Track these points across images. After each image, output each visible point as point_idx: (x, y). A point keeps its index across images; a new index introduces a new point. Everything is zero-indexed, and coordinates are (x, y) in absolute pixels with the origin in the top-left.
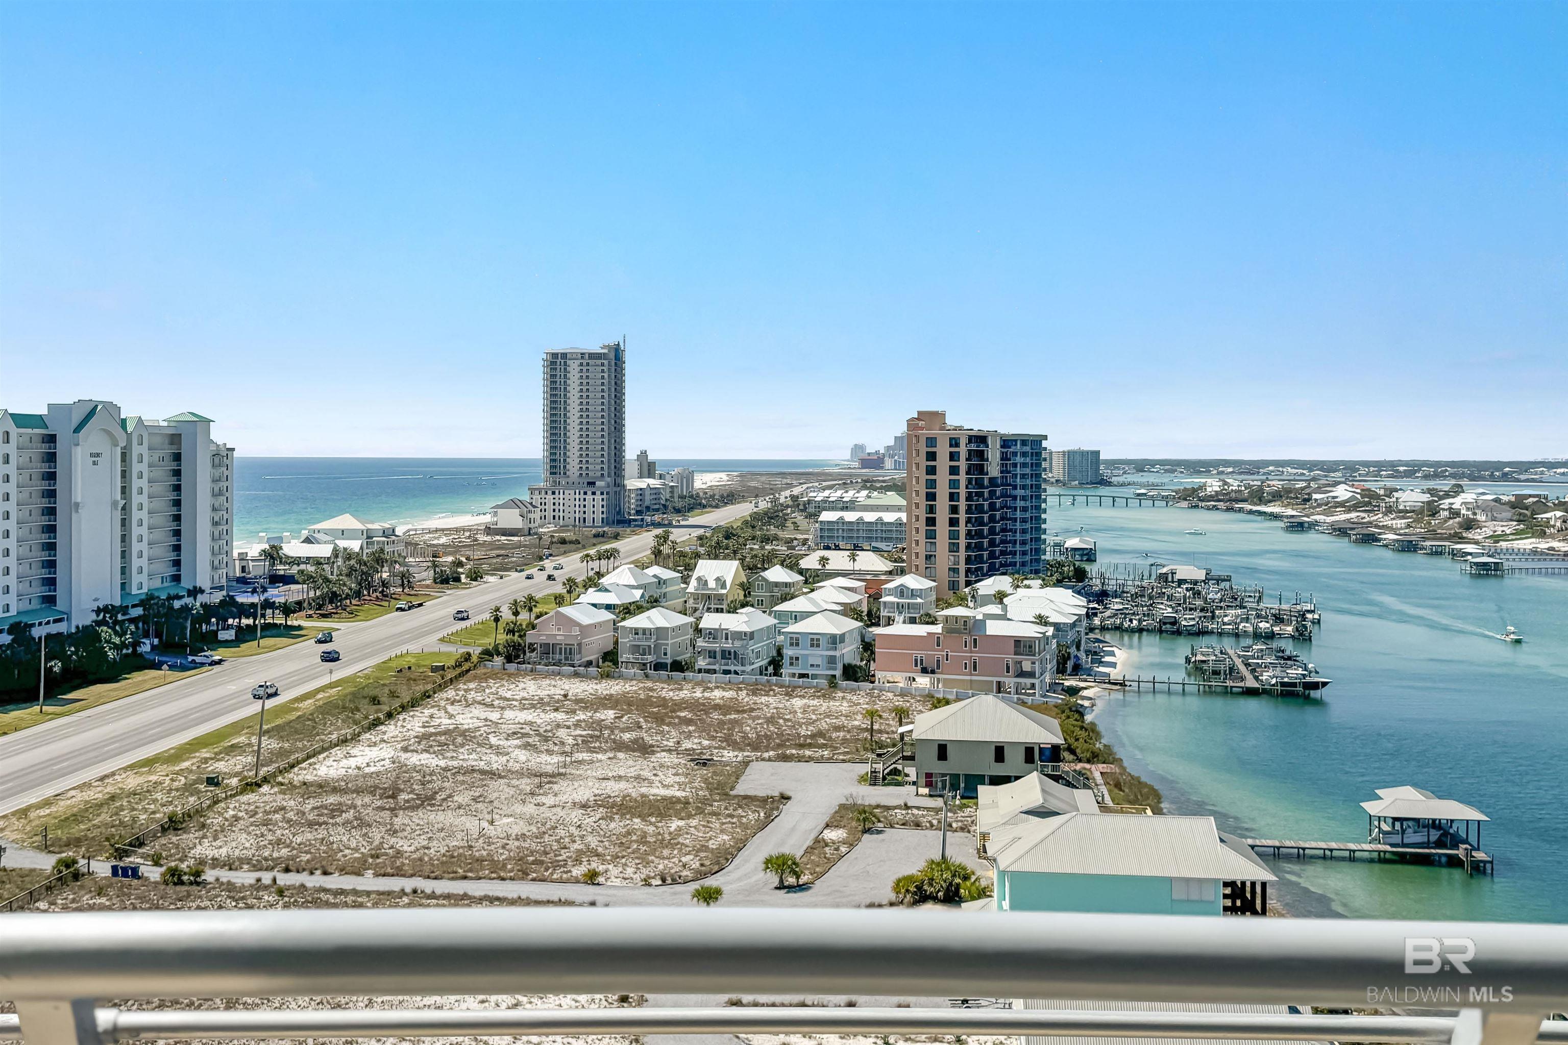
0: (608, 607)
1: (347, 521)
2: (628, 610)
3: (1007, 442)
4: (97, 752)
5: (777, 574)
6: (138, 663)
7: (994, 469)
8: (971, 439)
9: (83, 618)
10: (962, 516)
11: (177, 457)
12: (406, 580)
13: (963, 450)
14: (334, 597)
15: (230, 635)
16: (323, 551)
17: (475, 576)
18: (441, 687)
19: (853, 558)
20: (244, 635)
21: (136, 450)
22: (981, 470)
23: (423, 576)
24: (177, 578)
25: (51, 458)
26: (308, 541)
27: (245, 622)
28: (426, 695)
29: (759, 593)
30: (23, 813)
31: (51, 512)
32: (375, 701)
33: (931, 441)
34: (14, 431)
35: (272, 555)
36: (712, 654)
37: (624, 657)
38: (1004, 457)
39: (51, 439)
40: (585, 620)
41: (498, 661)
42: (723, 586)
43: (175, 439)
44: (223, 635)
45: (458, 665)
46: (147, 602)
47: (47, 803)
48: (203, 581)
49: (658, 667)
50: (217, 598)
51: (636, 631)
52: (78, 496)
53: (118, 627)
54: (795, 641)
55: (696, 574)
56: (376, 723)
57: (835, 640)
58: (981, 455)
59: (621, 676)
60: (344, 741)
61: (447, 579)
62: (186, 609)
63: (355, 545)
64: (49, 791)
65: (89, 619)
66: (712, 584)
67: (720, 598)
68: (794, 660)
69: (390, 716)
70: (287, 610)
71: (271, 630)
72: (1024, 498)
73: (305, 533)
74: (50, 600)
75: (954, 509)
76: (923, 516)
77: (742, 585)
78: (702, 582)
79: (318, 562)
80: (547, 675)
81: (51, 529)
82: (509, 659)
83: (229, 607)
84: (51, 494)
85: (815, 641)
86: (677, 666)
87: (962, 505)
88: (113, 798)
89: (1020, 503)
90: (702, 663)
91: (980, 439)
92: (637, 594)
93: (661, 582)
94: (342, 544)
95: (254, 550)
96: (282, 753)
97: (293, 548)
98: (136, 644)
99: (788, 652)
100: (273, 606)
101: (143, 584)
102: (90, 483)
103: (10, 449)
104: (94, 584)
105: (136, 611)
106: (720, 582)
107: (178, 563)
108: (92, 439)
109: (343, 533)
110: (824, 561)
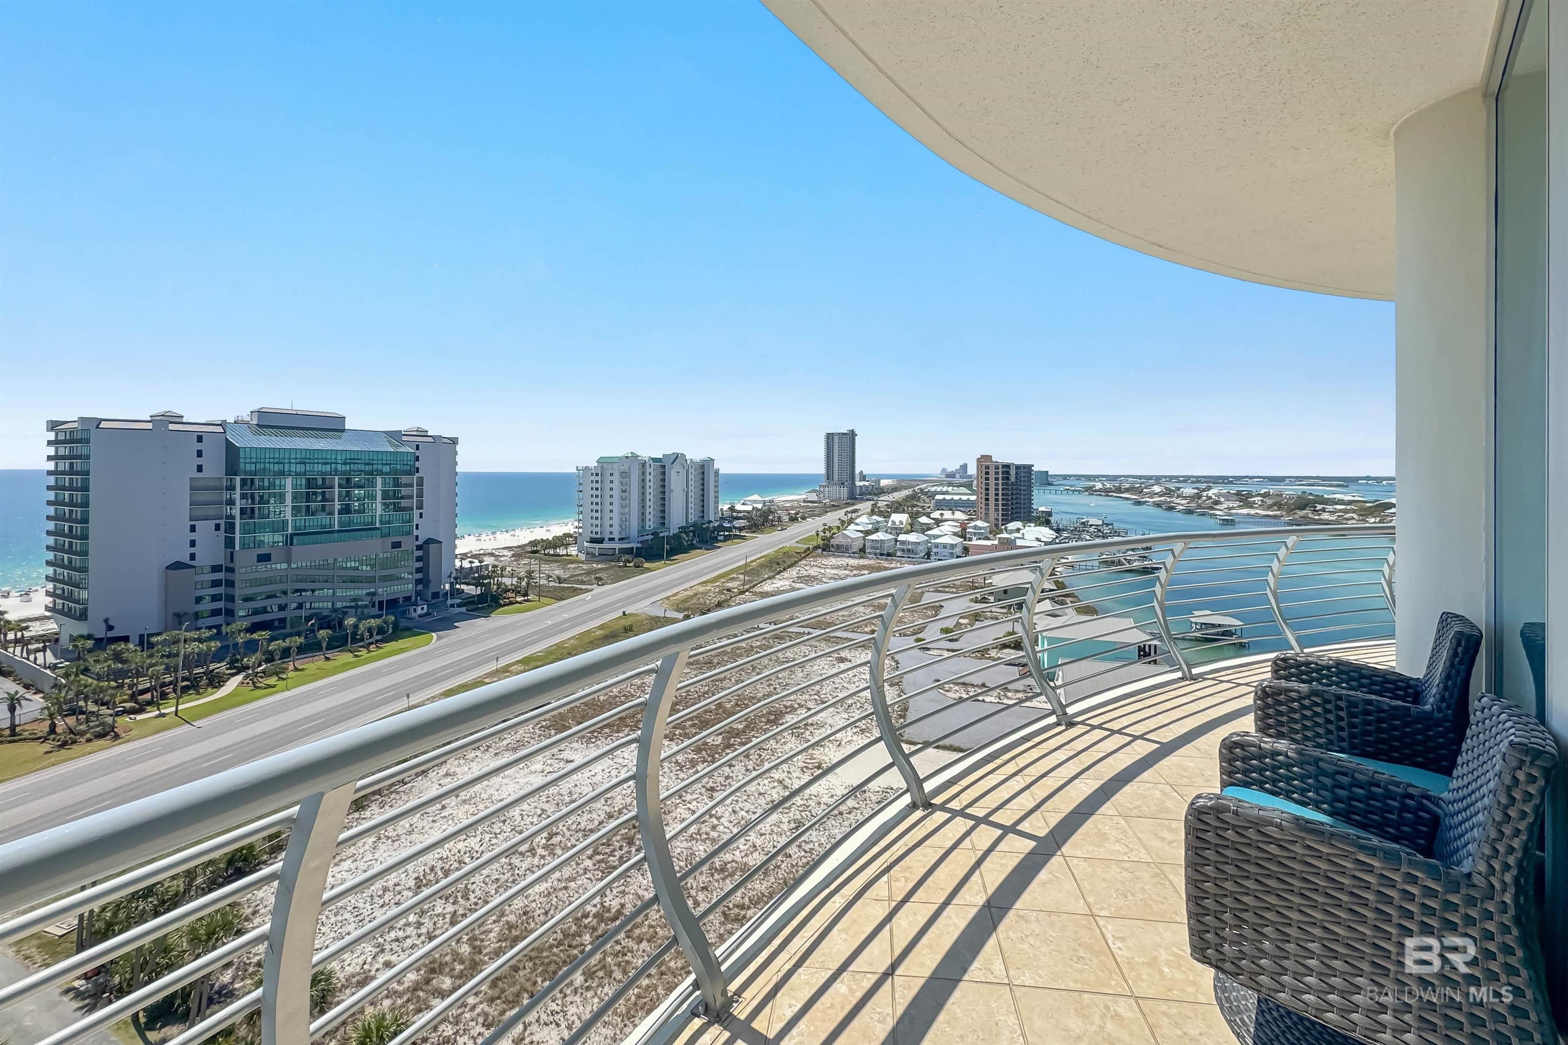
0: (861, 531)
1: (756, 497)
2: (867, 533)
3: (1018, 467)
4: (687, 578)
5: (923, 520)
6: (692, 547)
7: (1013, 478)
8: (1004, 466)
9: (674, 530)
10: (1000, 498)
11: (703, 473)
12: (780, 519)
13: (1000, 470)
14: (756, 525)
15: (722, 538)
16: (749, 508)
17: (804, 518)
18: (801, 560)
19: (953, 514)
20: (727, 538)
21: (690, 470)
22: (1008, 478)
23: (786, 518)
24: (703, 517)
25: (664, 473)
26: (743, 504)
27: (727, 533)
28: (796, 562)
29: (916, 527)
30: (667, 598)
31: (664, 493)
32: (778, 564)
33: (987, 467)
34: (652, 464)
35: (732, 509)
36: (903, 550)
37: (868, 551)
38: (1016, 473)
39: (664, 466)
40: (853, 536)
41: (820, 551)
43: (702, 466)
44: (719, 538)
45: (805, 552)
46: (694, 525)
47: (674, 595)
48: (712, 519)
49: (882, 555)
50: (717, 524)
51: (873, 541)
52: (673, 487)
53: (687, 533)
54: (937, 546)
55: (891, 519)
56: (780, 572)
57: (953, 546)
58: (1008, 473)
59: (867, 558)
60: (769, 578)
61: (793, 519)
62: (708, 528)
63: (759, 506)
64: (675, 591)
65: (676, 531)
66: (897, 523)
67: (901, 529)
68: (936, 554)
69: (784, 569)
70: (741, 529)
71: (736, 537)
72: (1024, 491)
73: (742, 502)
74: (664, 524)
75: (997, 495)
76: (984, 497)
77: (909, 524)
78: (894, 523)
79: (748, 512)
80: (839, 557)
81: (664, 499)
82: (824, 550)
83: (721, 528)
84: (664, 486)
85: (945, 546)
86: (889, 555)
87: (1000, 493)
88: (696, 594)
89: (1023, 493)
90: (899, 554)
91: (1008, 466)
92: (870, 527)
93: (878, 522)
94: (755, 505)
95: (726, 507)
96: (750, 581)
97: (739, 507)
98: (692, 540)
99: (934, 550)
100: (735, 528)
101: (692, 518)
102: (676, 482)
103: (651, 470)
104: (677, 519)
105: (691, 529)
106: (901, 523)
107: (703, 512)
108: (677, 467)
109: (755, 502)
110: (942, 515)
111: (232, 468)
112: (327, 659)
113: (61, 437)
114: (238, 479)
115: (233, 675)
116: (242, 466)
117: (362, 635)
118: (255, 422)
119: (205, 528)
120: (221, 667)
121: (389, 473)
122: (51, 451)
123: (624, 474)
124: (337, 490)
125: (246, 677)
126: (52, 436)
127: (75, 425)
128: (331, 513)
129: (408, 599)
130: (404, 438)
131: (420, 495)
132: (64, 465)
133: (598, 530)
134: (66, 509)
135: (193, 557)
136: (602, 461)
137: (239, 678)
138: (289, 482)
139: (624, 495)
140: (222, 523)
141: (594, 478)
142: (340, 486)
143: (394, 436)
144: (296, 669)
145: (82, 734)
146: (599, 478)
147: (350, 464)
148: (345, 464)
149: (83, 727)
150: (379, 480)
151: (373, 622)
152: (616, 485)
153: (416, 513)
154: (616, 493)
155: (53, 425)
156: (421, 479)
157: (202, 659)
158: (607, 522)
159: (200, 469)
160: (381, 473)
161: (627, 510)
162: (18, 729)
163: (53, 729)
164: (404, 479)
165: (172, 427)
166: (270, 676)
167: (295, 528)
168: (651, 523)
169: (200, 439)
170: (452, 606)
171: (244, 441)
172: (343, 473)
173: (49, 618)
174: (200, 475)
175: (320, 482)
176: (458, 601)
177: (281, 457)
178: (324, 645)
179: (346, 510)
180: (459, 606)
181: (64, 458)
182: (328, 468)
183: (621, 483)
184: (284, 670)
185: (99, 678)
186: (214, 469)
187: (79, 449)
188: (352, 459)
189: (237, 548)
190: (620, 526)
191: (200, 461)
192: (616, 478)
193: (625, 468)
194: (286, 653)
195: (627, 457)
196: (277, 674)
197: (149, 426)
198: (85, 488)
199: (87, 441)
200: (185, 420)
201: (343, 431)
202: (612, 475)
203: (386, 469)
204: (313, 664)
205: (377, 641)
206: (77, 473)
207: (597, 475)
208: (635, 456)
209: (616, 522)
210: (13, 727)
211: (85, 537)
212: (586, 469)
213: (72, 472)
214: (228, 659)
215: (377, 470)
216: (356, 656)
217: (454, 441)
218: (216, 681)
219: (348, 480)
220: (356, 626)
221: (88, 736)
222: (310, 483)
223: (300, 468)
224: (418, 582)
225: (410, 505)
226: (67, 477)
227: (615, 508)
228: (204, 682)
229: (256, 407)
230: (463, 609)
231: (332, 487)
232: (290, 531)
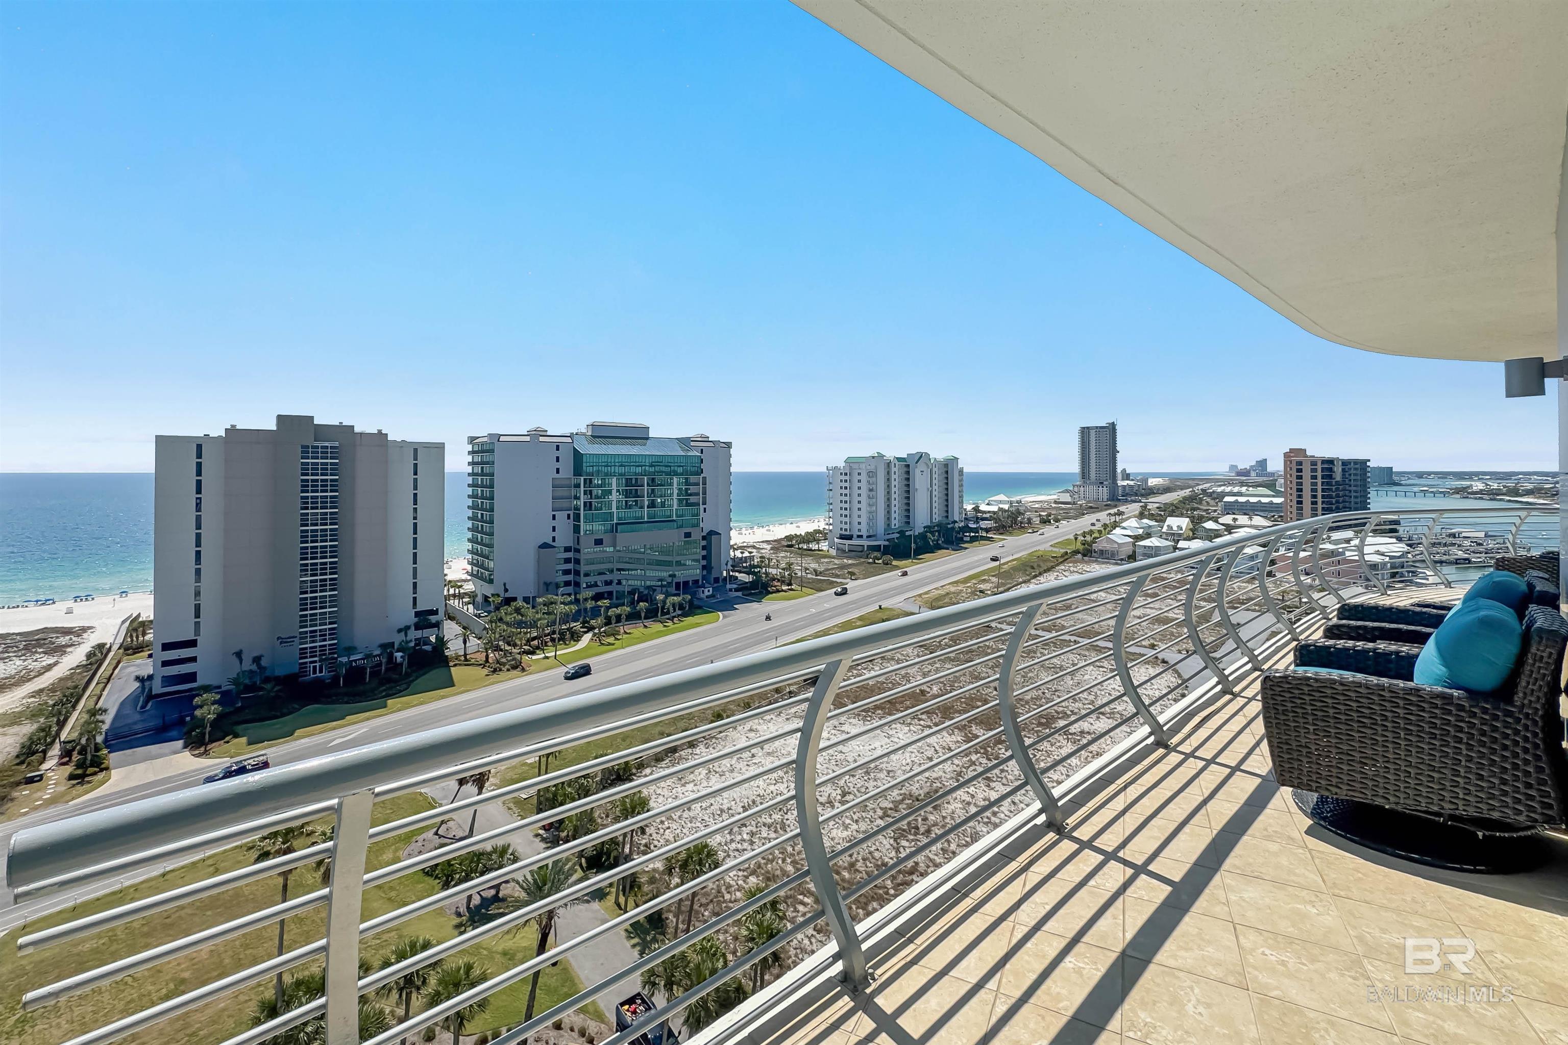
0: (1129, 536)
1: (1002, 497)
2: (1137, 538)
3: (1345, 463)
4: (937, 577)
5: (1210, 525)
6: (938, 547)
7: (1338, 476)
8: (1325, 461)
9: (919, 530)
10: (1320, 500)
11: (947, 472)
12: (1029, 521)
13: (1319, 467)
14: (1004, 527)
15: (968, 539)
16: (994, 508)
17: (1057, 521)
18: (1058, 565)
19: (1251, 519)
20: (973, 540)
21: (934, 469)
22: (1330, 477)
23: (1036, 520)
24: (947, 517)
25: (908, 473)
26: (988, 504)
27: (972, 534)
28: (1053, 567)
29: (1200, 533)
30: (920, 595)
31: (908, 492)
32: (1033, 568)
33: (1300, 463)
34: (897, 463)
35: (976, 509)
38: (1343, 470)
39: (908, 466)
40: (1120, 541)
41: (1080, 556)
42: (1181, 529)
43: (946, 465)
44: (965, 539)
45: (1062, 556)
46: (939, 525)
47: (926, 593)
48: (957, 519)
50: (962, 524)
51: (1145, 547)
52: (917, 486)
53: (932, 533)
55: (1166, 524)
56: (1035, 576)
58: (1330, 469)
60: (1024, 582)
61: (1045, 521)
62: (953, 528)
63: (1006, 507)
64: (926, 590)
65: (922, 530)
66: (1175, 528)
67: (1180, 535)
69: (1040, 574)
70: (987, 530)
71: (983, 538)
72: (1356, 492)
73: (987, 502)
74: (909, 523)
75: (1314, 497)
76: (1295, 500)
77: (1191, 529)
78: (1170, 527)
79: (994, 513)
80: (1103, 563)
81: (908, 498)
82: (1084, 555)
83: (967, 529)
84: (908, 485)
87: (1319, 494)
88: (948, 594)
89: (1353, 494)
91: (1331, 462)
92: (1141, 531)
93: (1150, 526)
94: (1001, 506)
95: (969, 507)
96: (1003, 585)
97: (983, 507)
98: (938, 540)
100: (982, 529)
101: (937, 518)
102: (920, 482)
103: (896, 469)
104: (922, 518)
105: (936, 528)
106: (1180, 528)
107: (947, 511)
108: (921, 466)
109: (1001, 502)
110: (1235, 520)
111: (578, 471)
112: (645, 627)
113: (476, 449)
114: (582, 478)
115: (586, 632)
116: (584, 468)
117: (668, 609)
118: (590, 433)
119: (561, 516)
120: (577, 626)
121: (682, 474)
122: (470, 459)
123: (872, 474)
124: (646, 487)
125: (594, 635)
126: (470, 448)
127: (485, 439)
128: (642, 507)
129: (696, 582)
130: (692, 444)
131: (704, 493)
132: (478, 469)
133: (847, 527)
134: (479, 501)
135: (554, 539)
136: (849, 461)
137: (589, 635)
138: (614, 481)
139: (871, 494)
140: (571, 513)
141: (843, 477)
142: (648, 485)
143: (684, 442)
144: (626, 633)
145: (504, 664)
146: (847, 478)
147: (654, 466)
148: (651, 466)
149: (504, 660)
150: (675, 480)
151: (676, 599)
152: (863, 484)
153: (702, 507)
154: (864, 492)
155: (472, 440)
156: (705, 478)
157: (566, 618)
158: (856, 520)
159: (558, 471)
160: (676, 474)
161: (874, 508)
162: (468, 657)
163: (487, 660)
164: (693, 479)
165: (542, 439)
166: (609, 636)
167: (619, 519)
168: (896, 522)
169: (558, 448)
170: (731, 590)
171: (587, 449)
172: (650, 474)
173: (469, 580)
174: (558, 476)
175: (634, 482)
176: (735, 586)
177: (608, 461)
178: (643, 615)
179: (652, 505)
180: (737, 590)
181: (477, 463)
182: (639, 470)
183: (868, 482)
184: (618, 633)
185: (508, 624)
186: (567, 471)
187: (487, 457)
188: (657, 462)
189: (582, 533)
190: (868, 524)
191: (558, 465)
192: (864, 477)
193: (872, 468)
194: (619, 618)
195: (873, 457)
196: (613, 635)
197: (528, 439)
198: (492, 486)
199: (491, 451)
200: (548, 433)
201: (647, 438)
202: (859, 474)
203: (680, 470)
204: (637, 630)
205: (679, 615)
206: (486, 475)
207: (846, 474)
208: (881, 456)
209: (864, 520)
210: (465, 655)
211: (491, 522)
212: (835, 468)
213: (483, 474)
214: (581, 620)
215: (674, 471)
216: (665, 626)
217: (729, 445)
218: (576, 637)
219: (653, 480)
220: (664, 602)
221: (507, 667)
222: (628, 482)
223: (622, 470)
224: (704, 567)
225: (695, 501)
226: (480, 478)
227: (863, 506)
228: (568, 636)
229: (590, 422)
230: (740, 594)
231: (643, 486)
232: (615, 521)
